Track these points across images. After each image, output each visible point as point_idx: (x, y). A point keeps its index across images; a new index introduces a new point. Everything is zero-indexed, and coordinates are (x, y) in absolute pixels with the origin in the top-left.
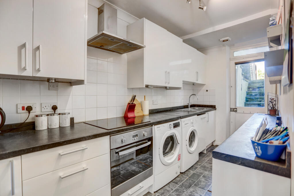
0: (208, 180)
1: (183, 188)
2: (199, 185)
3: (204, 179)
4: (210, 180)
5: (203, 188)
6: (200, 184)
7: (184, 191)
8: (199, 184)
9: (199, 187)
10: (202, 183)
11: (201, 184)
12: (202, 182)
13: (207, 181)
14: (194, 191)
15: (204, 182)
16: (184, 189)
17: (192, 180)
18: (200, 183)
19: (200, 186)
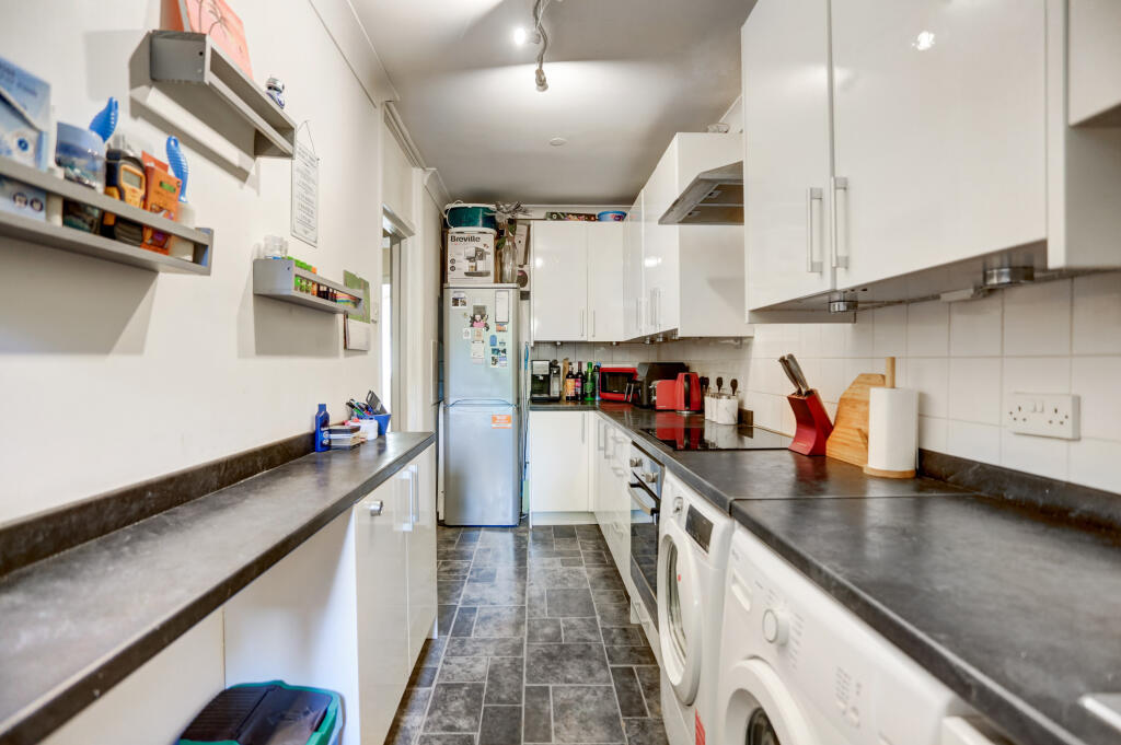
0: (443, 733)
1: (505, 661)
2: (469, 693)
3: (459, 730)
4: (438, 733)
5: (448, 687)
6: (468, 700)
7: (497, 654)
8: (468, 696)
9: (463, 685)
10: (457, 705)
11: (463, 698)
12: (464, 712)
13: (446, 722)
14: (471, 666)
15: (457, 714)
16: (501, 662)
17: (503, 702)
18: (466, 702)
19: (463, 693)
